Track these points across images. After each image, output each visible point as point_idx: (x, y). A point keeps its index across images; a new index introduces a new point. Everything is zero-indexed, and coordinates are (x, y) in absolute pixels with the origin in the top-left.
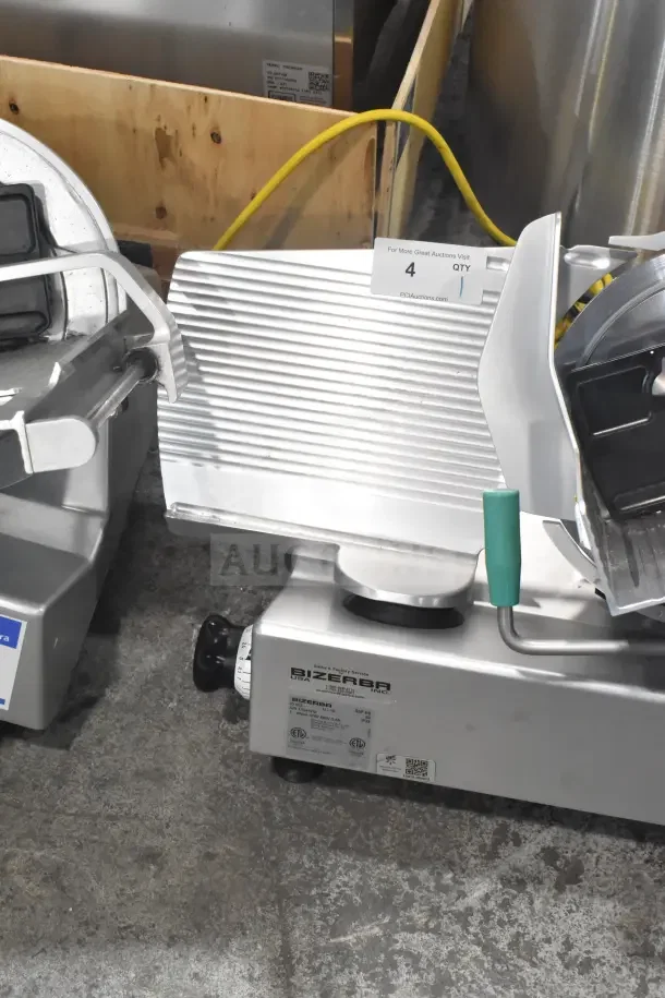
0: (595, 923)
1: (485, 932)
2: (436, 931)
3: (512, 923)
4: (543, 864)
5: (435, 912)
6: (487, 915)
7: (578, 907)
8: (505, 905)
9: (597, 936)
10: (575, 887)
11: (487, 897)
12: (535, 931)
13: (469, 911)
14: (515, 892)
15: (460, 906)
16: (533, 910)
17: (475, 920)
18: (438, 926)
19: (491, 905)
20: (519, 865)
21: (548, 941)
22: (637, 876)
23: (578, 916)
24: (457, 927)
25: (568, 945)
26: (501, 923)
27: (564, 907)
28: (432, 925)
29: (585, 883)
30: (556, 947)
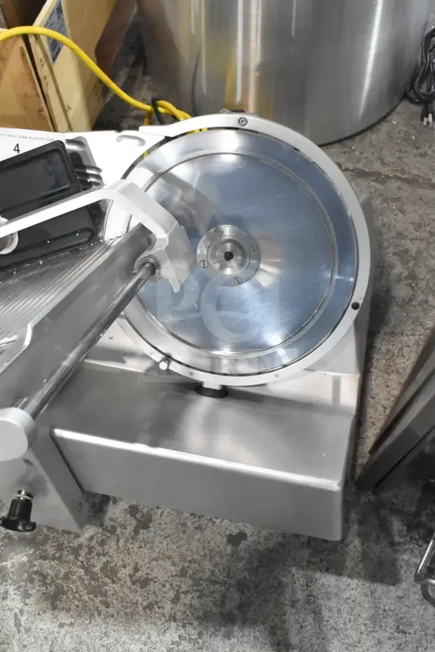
0: (154, 555)
1: (88, 559)
2: (59, 559)
3: (104, 555)
4: (128, 516)
5: (60, 547)
6: (91, 549)
7: (145, 545)
8: (102, 543)
9: (154, 563)
10: (146, 531)
11: (92, 538)
12: (117, 560)
13: (80, 546)
14: (109, 535)
15: (75, 543)
16: (118, 546)
17: (83, 553)
18: (61, 556)
19: (94, 542)
20: (114, 517)
21: (125, 566)
22: (184, 525)
23: (146, 550)
24: (71, 557)
25: (136, 569)
26: (98, 555)
27: (137, 545)
28: (57, 555)
29: (152, 529)
30: (129, 570)
